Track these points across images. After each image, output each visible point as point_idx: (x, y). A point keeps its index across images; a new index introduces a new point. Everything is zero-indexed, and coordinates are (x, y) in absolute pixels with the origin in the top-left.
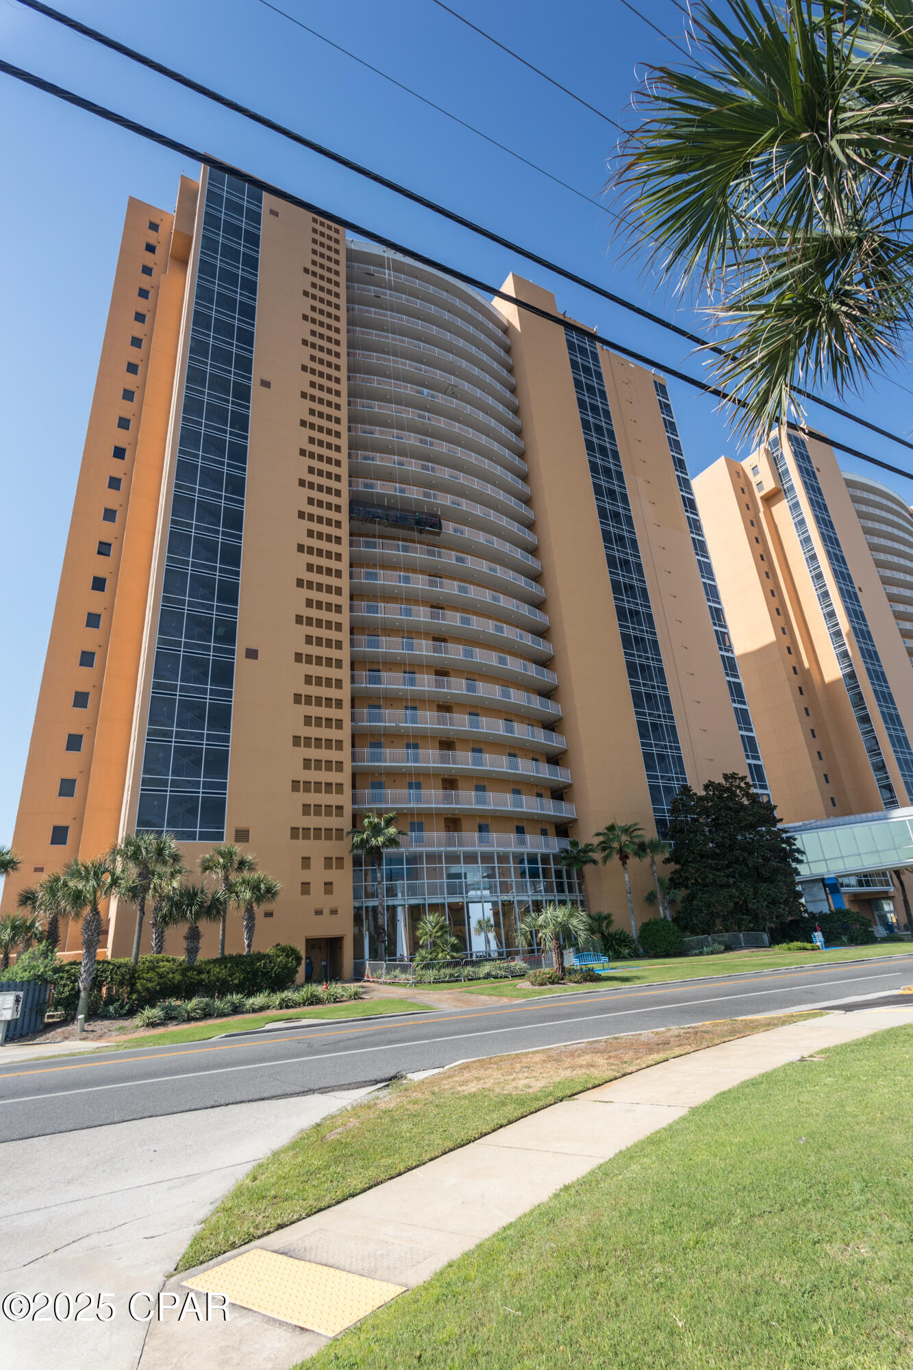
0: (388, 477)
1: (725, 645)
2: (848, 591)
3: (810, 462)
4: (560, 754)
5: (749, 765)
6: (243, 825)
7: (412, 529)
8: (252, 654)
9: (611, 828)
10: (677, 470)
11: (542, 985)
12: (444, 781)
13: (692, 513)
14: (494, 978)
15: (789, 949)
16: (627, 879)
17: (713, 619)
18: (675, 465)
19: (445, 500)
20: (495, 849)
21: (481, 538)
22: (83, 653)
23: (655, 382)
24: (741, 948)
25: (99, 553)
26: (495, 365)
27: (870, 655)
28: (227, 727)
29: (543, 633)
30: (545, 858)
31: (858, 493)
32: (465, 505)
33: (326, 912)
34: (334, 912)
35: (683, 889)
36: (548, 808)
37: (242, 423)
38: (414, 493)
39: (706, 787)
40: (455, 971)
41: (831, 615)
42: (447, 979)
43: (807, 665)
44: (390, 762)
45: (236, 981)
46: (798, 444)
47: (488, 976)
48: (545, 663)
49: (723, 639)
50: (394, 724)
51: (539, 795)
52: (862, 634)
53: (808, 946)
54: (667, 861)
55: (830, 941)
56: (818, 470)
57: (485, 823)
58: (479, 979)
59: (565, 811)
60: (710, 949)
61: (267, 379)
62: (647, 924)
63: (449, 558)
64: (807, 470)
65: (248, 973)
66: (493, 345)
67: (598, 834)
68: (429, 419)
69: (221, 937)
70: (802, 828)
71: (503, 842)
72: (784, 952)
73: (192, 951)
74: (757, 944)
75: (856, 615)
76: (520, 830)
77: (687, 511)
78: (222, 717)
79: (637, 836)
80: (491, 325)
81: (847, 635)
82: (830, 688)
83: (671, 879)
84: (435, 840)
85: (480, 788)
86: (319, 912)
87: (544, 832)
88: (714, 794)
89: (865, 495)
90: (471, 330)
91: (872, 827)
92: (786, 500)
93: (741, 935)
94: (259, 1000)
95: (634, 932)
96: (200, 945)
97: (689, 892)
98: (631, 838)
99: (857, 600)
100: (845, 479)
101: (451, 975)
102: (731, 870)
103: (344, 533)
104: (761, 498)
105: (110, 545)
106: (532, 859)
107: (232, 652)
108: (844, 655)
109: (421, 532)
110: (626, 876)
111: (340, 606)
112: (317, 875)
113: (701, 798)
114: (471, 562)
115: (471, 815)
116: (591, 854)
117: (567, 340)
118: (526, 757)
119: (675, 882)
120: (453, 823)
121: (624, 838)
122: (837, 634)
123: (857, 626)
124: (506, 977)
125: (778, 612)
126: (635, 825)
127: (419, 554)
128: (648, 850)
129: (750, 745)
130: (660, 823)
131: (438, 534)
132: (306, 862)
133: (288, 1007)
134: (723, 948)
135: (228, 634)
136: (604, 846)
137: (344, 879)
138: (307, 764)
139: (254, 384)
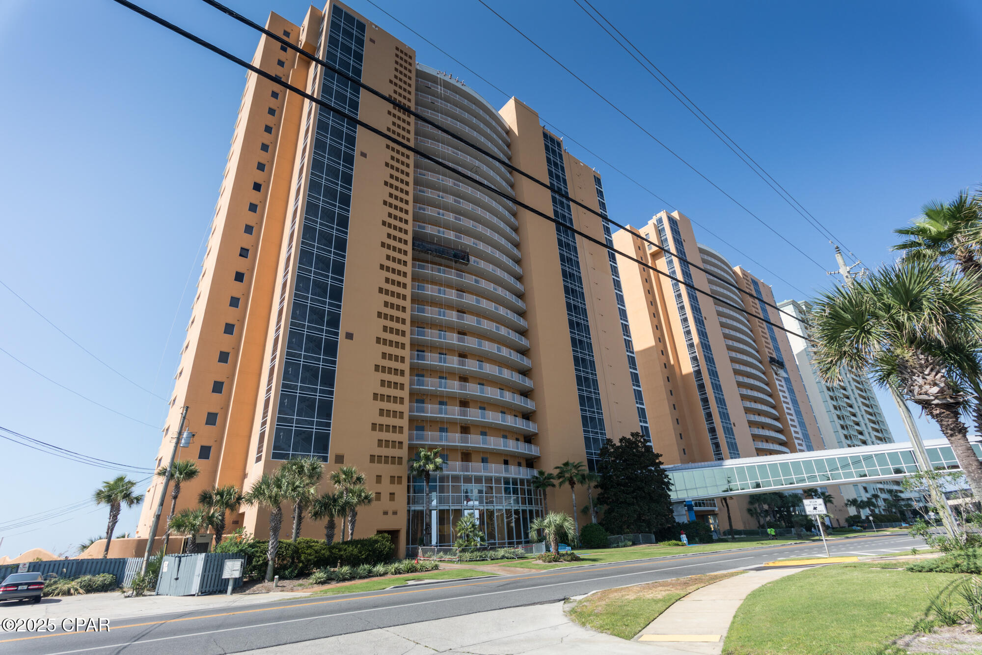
0: (435, 223)
1: (630, 348)
2: (699, 319)
3: (680, 235)
4: (530, 413)
5: (641, 426)
6: (340, 452)
7: (451, 260)
8: (349, 336)
9: (566, 464)
10: (605, 234)
11: (550, 562)
12: (462, 427)
13: (613, 262)
14: (507, 558)
15: (669, 545)
16: (574, 497)
17: (624, 331)
18: (605, 231)
19: (468, 241)
20: (493, 474)
21: (490, 268)
22: (227, 324)
23: (595, 176)
24: (640, 544)
25: (241, 255)
26: (502, 156)
27: (710, 360)
28: (332, 386)
29: (523, 333)
30: (522, 481)
31: (706, 257)
32: (481, 246)
33: (390, 513)
34: (395, 513)
35: (605, 505)
36: (522, 448)
37: (348, 179)
38: (451, 235)
39: (621, 440)
40: (483, 554)
41: (688, 333)
42: (478, 559)
43: (672, 362)
44: (431, 413)
45: (363, 557)
46: (673, 223)
47: (503, 557)
48: (524, 352)
49: (628, 344)
50: (434, 388)
51: (517, 440)
52: (706, 346)
54: (596, 487)
56: (684, 241)
57: (486, 456)
58: (498, 559)
59: (533, 450)
60: (623, 544)
61: (365, 151)
62: (586, 527)
63: (469, 280)
64: (678, 240)
65: (370, 551)
66: (500, 142)
67: (557, 468)
68: (462, 187)
69: (342, 528)
70: (674, 469)
71: (496, 470)
72: (665, 546)
73: (330, 537)
74: (649, 541)
75: (702, 334)
76: (506, 462)
77: (610, 261)
79: (582, 470)
80: (500, 129)
81: (697, 346)
82: (685, 377)
83: (598, 499)
84: (455, 467)
85: (484, 434)
86: (386, 513)
87: (519, 465)
88: (626, 445)
89: (709, 259)
90: (489, 131)
91: (715, 471)
92: (664, 258)
93: (640, 535)
94: (380, 568)
96: (335, 532)
97: (609, 507)
98: (578, 471)
99: (704, 325)
100: (699, 248)
101: (481, 556)
102: (635, 494)
103: (409, 258)
104: (650, 254)
105: (248, 250)
106: (515, 482)
107: (337, 334)
108: (695, 359)
109: (456, 262)
110: (574, 495)
111: (405, 308)
112: (386, 487)
113: (618, 447)
114: (484, 284)
115: (478, 451)
116: (552, 480)
117: (545, 144)
118: (510, 414)
119: (600, 500)
120: (466, 456)
121: (574, 471)
122: (691, 346)
123: (703, 341)
124: (513, 558)
125: (657, 327)
126: (581, 463)
127: (451, 275)
128: (587, 480)
129: (642, 413)
130: (590, 462)
131: (467, 265)
132: (379, 478)
133: (400, 573)
134: (631, 543)
135: (334, 322)
136: (560, 475)
137: (401, 490)
138: (381, 412)
139: (357, 154)
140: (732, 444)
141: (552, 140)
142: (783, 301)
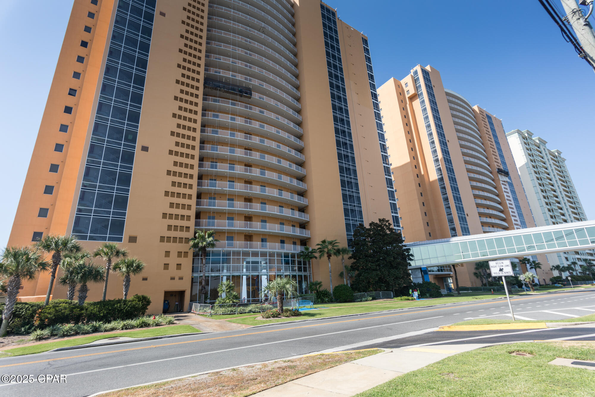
0: (227, 68)
1: (386, 161)
2: (443, 141)
3: (430, 82)
4: (305, 207)
5: (393, 216)
6: (133, 234)
7: (237, 94)
8: (145, 149)
9: (324, 242)
10: (370, 80)
12: (245, 217)
13: (375, 100)
14: (253, 312)
15: (401, 300)
16: (330, 266)
17: (381, 149)
18: (369, 77)
19: (256, 82)
20: (268, 250)
21: (272, 102)
22: (57, 144)
23: (363, 38)
24: (380, 298)
25: (69, 94)
26: (286, 21)
27: (450, 170)
28: (128, 185)
30: (293, 256)
31: (451, 99)
32: (265, 86)
33: (177, 278)
34: (181, 278)
35: (356, 271)
36: (298, 232)
37: (148, 32)
38: (239, 77)
39: (371, 225)
40: (233, 309)
41: (435, 151)
42: (229, 313)
43: (423, 173)
45: (102, 315)
46: (426, 74)
47: (250, 311)
48: (301, 164)
49: (385, 158)
50: (221, 189)
51: (293, 226)
52: (448, 160)
53: (410, 298)
54: (350, 258)
55: (420, 296)
56: (434, 86)
57: (264, 238)
58: (246, 313)
59: (305, 234)
60: (365, 299)
61: (163, 11)
62: (337, 287)
63: (256, 111)
64: (429, 86)
65: (110, 310)
66: (285, 11)
67: (318, 245)
68: (249, 42)
69: (104, 291)
70: (414, 245)
71: (274, 247)
72: (398, 301)
73: (82, 298)
74: (388, 297)
75: (445, 152)
76: (282, 242)
77: (373, 99)
78: (126, 180)
79: (336, 246)
81: (441, 160)
82: (432, 183)
83: (351, 267)
84: (239, 245)
85: (264, 221)
86: (173, 279)
87: (294, 243)
88: (374, 228)
89: (454, 100)
91: (444, 245)
92: (419, 99)
93: (381, 293)
94: (113, 324)
95: (331, 291)
96: (87, 295)
97: (359, 272)
98: (333, 246)
99: (447, 146)
100: (446, 92)
101: (232, 311)
102: (378, 263)
103: (200, 93)
104: (408, 98)
105: (76, 91)
106: (286, 255)
107: (134, 147)
108: (439, 170)
109: (241, 96)
110: (330, 264)
111: (196, 129)
112: (173, 260)
113: (368, 229)
114: (267, 114)
115: (258, 234)
116: (314, 254)
117: (322, 13)
118: (288, 208)
119: (353, 268)
120: (249, 237)
121: (330, 247)
122: (437, 161)
123: (445, 157)
124: (260, 312)
125: (412, 149)
126: (335, 241)
127: (240, 107)
128: (341, 253)
129: (394, 207)
130: (349, 241)
131: (250, 98)
132: (167, 254)
133: (126, 329)
134: (371, 298)
135: (132, 138)
136: (321, 251)
137: (187, 263)
138: (172, 205)
139: (156, 14)
140: (465, 228)
141: (328, 10)
142: (511, 131)
